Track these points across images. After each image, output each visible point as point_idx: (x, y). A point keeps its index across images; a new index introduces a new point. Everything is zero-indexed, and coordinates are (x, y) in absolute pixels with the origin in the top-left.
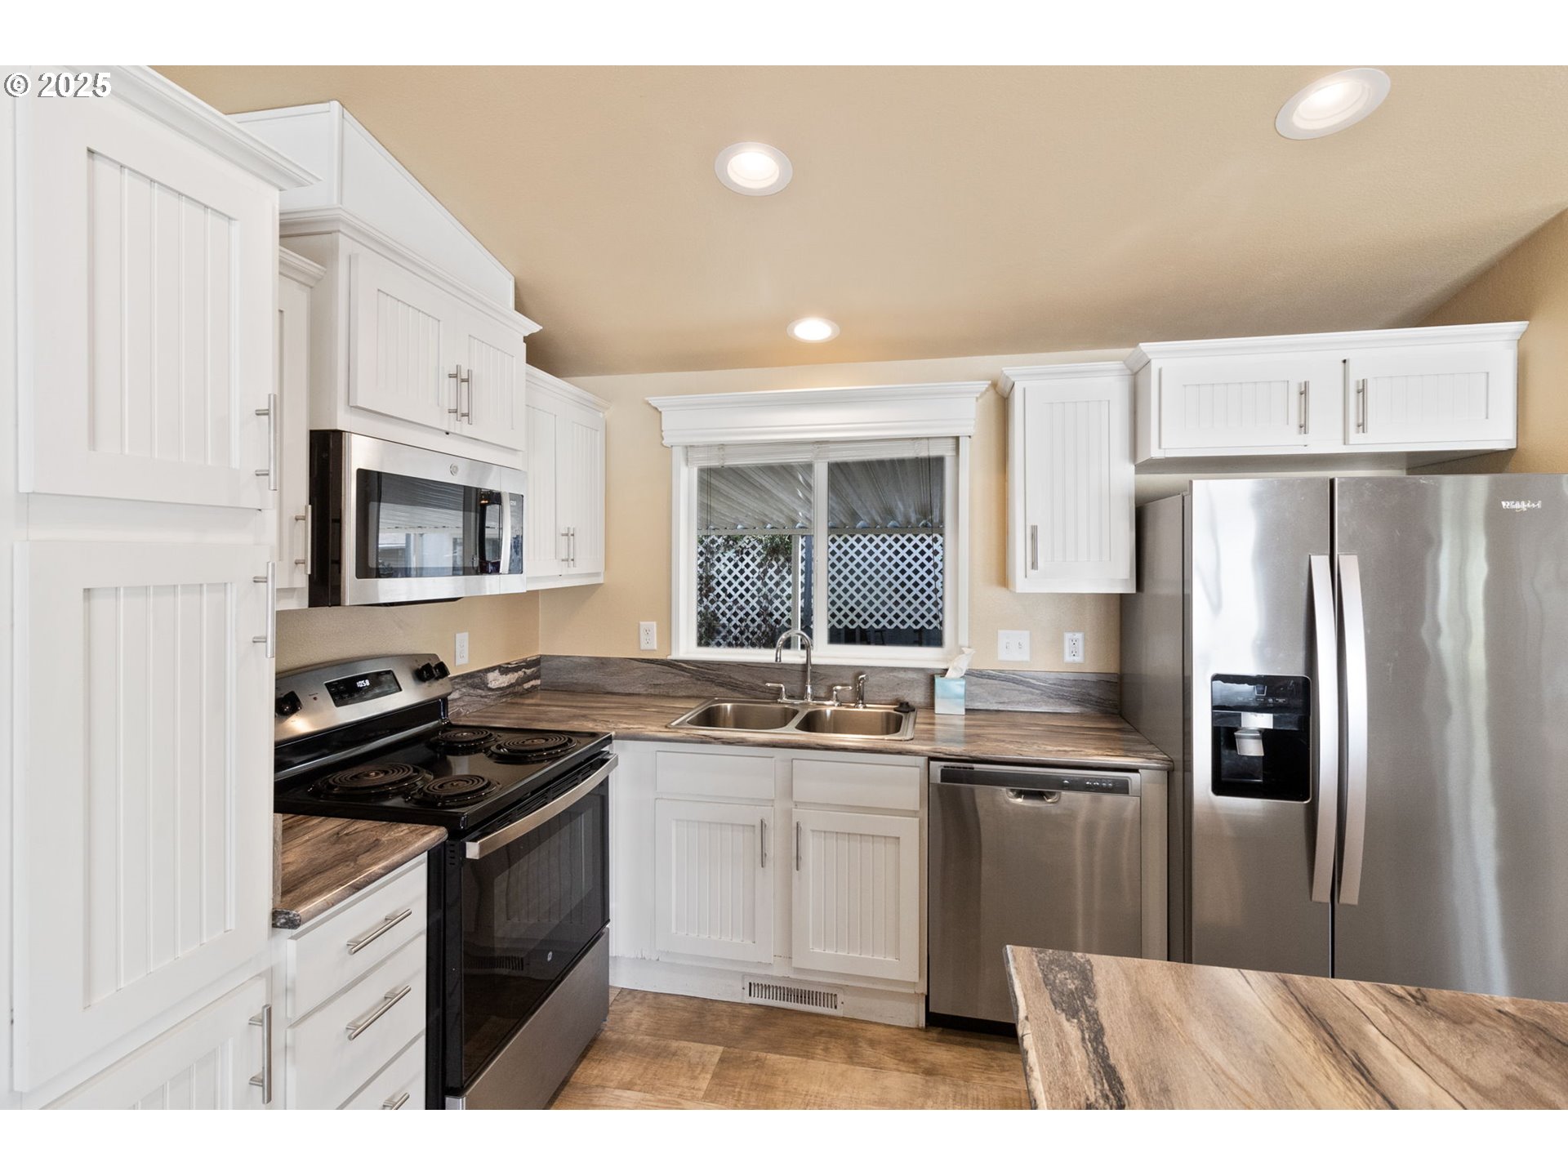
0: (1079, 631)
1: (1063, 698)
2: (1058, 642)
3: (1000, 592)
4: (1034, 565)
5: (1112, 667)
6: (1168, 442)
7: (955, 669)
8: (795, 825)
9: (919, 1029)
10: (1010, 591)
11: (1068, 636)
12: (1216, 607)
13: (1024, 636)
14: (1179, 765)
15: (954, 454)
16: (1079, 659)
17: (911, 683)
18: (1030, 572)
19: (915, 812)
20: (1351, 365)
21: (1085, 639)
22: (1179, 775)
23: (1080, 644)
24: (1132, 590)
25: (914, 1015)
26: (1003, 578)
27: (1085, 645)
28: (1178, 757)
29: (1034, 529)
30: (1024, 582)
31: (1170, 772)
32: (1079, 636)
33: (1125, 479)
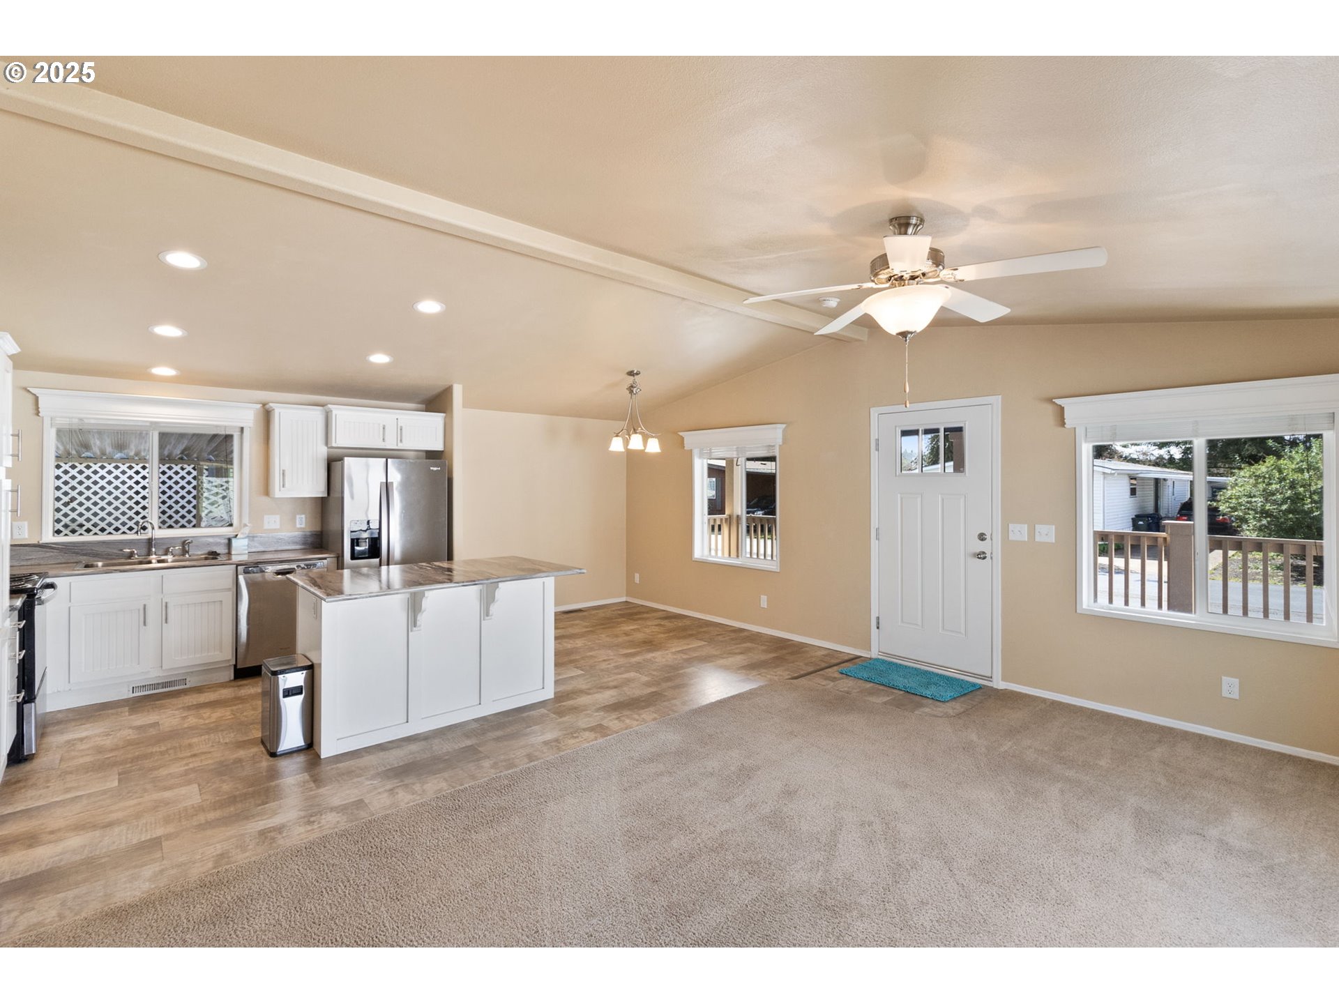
0: (303, 514)
1: (296, 543)
2: (294, 519)
3: (265, 499)
4: (283, 486)
5: (318, 529)
6: (342, 440)
7: (242, 534)
8: (164, 604)
9: (231, 681)
10: (271, 498)
11: (298, 516)
12: (352, 497)
13: (277, 518)
14: (340, 555)
15: (239, 433)
16: (303, 526)
17: (217, 544)
18: (282, 489)
19: (230, 589)
20: (399, 420)
21: (306, 518)
22: (340, 558)
23: (304, 519)
24: (326, 495)
25: (230, 674)
26: (267, 491)
27: (306, 520)
28: (340, 552)
29: (284, 471)
30: (278, 492)
31: (338, 558)
32: (303, 516)
33: (323, 452)
